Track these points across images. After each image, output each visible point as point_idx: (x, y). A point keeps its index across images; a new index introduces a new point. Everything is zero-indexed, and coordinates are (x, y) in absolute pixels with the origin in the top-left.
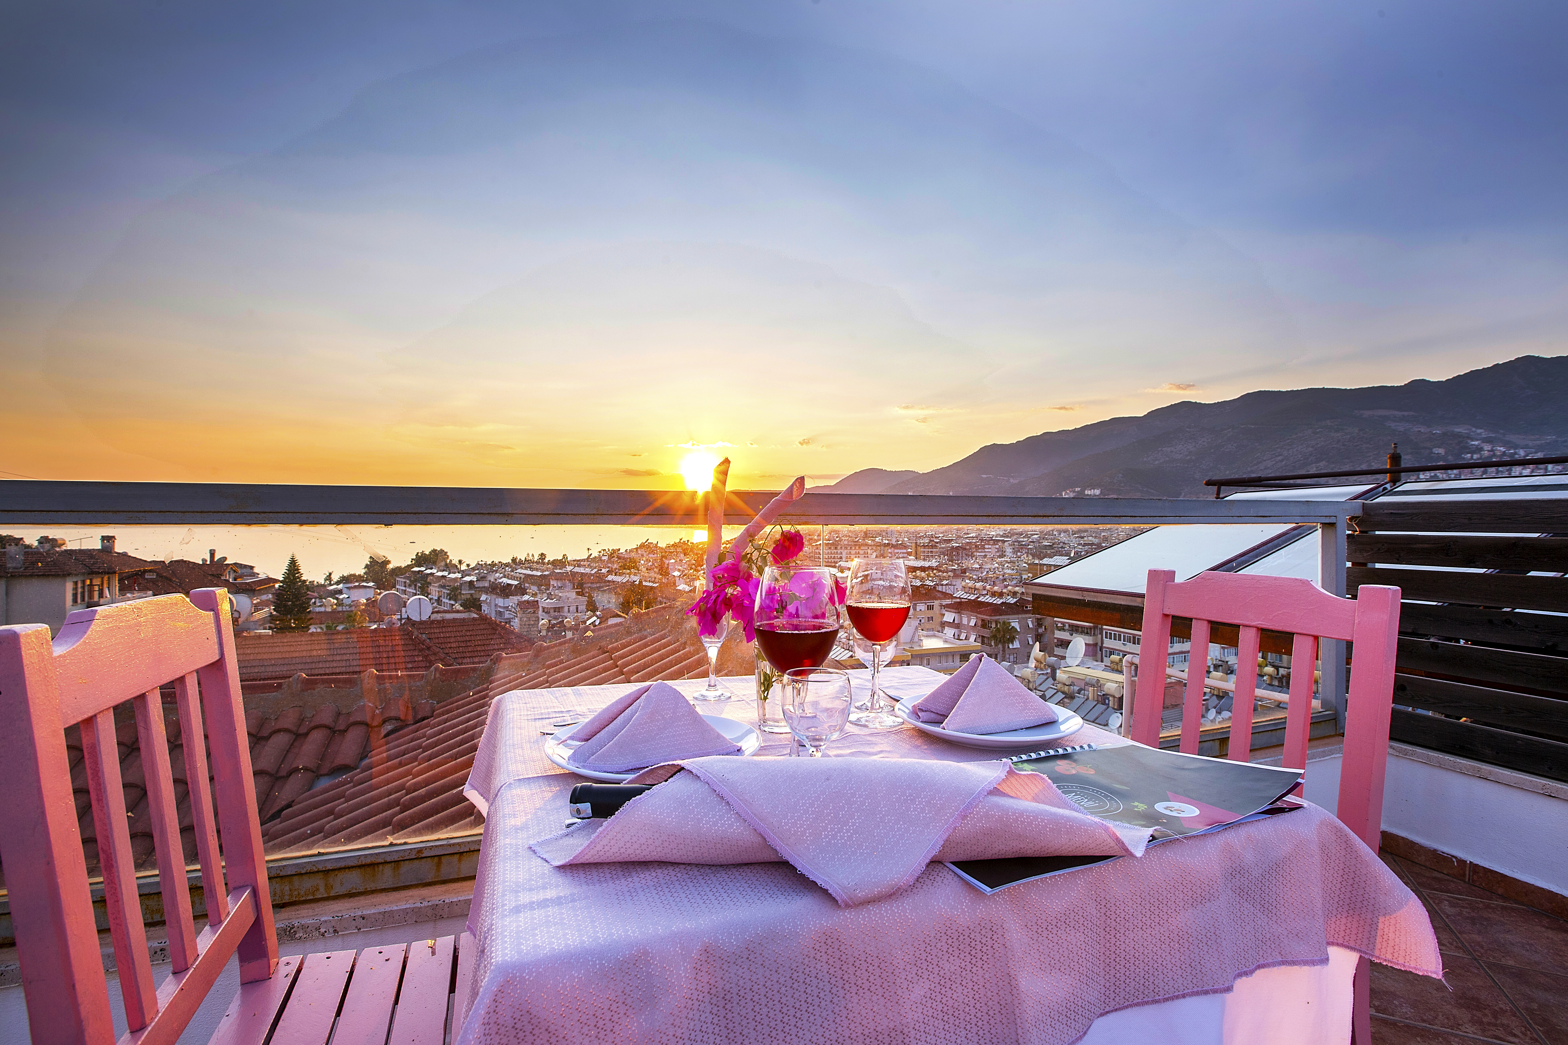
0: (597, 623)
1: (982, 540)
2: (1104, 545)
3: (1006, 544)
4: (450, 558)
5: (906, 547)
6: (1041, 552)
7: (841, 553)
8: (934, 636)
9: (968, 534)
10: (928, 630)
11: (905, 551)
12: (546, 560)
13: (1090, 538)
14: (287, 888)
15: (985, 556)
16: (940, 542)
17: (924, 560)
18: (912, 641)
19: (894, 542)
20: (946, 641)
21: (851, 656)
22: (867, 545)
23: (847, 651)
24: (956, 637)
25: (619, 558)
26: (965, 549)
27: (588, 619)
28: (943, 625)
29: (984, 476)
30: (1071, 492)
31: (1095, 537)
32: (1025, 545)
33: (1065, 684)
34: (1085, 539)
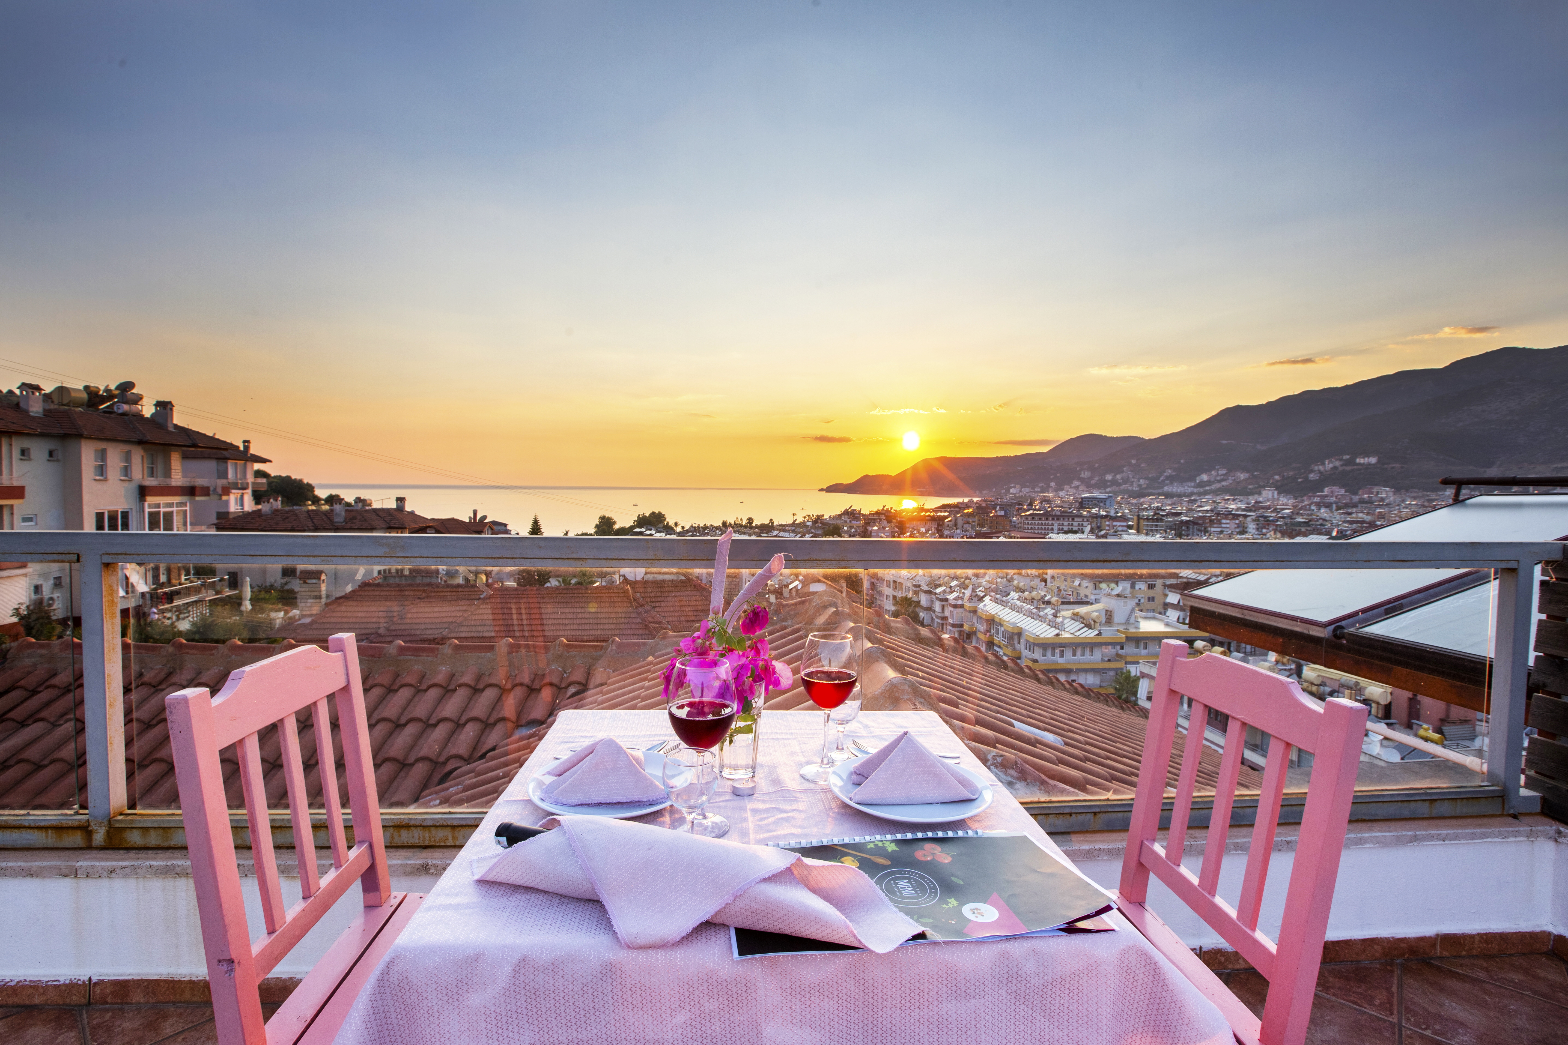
0: (799, 587)
1: (1218, 514)
2: (1379, 523)
3: (1249, 519)
4: (667, 520)
5: (1127, 520)
6: (1293, 530)
7: (1053, 524)
8: (1154, 618)
9: (1201, 506)
10: (1148, 611)
11: (1125, 524)
12: (754, 525)
13: (1360, 515)
14: (427, 835)
15: (1221, 532)
16: (1167, 515)
17: (1147, 534)
18: (1127, 622)
19: (1112, 513)
20: (1167, 625)
21: (1058, 635)
22: (1081, 516)
23: (1053, 629)
24: (1181, 620)
25: (823, 523)
26: (1197, 524)
27: (792, 582)
28: (1167, 606)
29: (1224, 442)
30: (1336, 460)
31: (1368, 514)
32: (1273, 521)
33: (1312, 684)
34: (1354, 515)
